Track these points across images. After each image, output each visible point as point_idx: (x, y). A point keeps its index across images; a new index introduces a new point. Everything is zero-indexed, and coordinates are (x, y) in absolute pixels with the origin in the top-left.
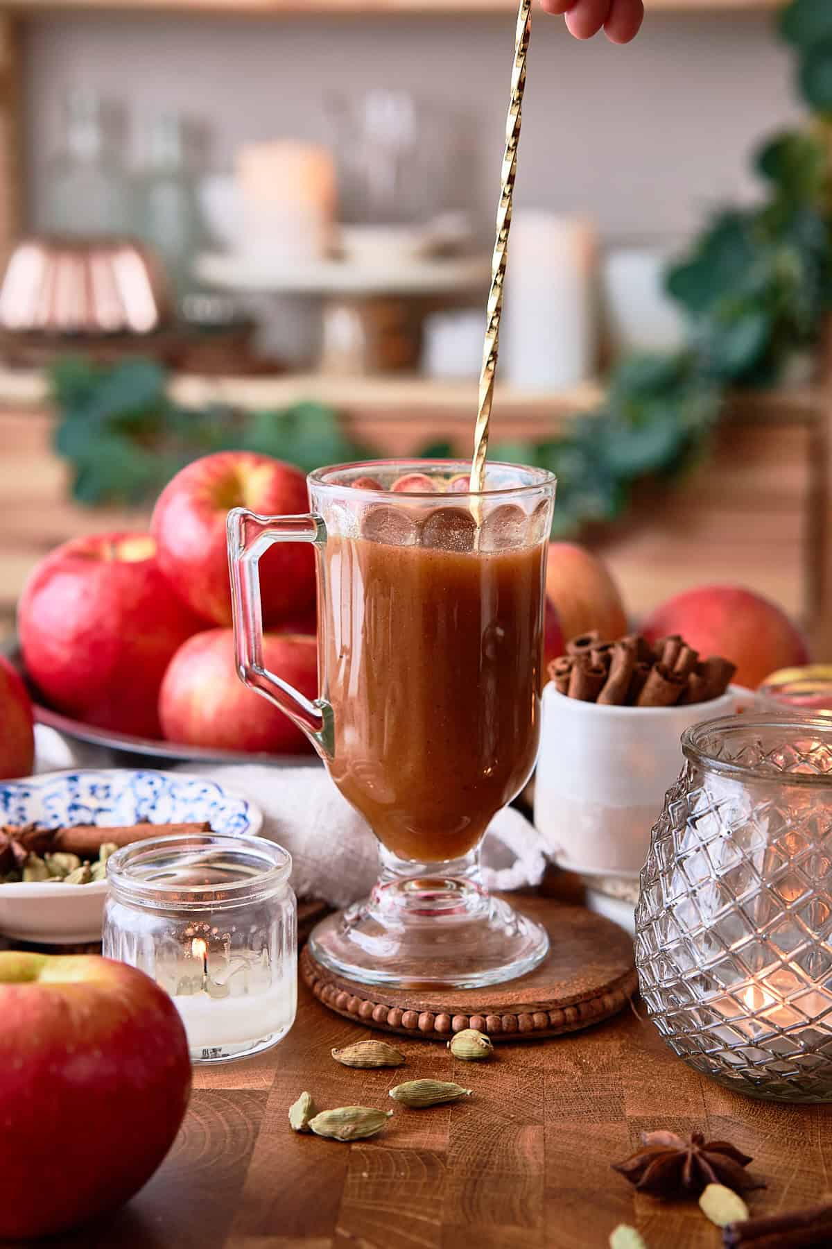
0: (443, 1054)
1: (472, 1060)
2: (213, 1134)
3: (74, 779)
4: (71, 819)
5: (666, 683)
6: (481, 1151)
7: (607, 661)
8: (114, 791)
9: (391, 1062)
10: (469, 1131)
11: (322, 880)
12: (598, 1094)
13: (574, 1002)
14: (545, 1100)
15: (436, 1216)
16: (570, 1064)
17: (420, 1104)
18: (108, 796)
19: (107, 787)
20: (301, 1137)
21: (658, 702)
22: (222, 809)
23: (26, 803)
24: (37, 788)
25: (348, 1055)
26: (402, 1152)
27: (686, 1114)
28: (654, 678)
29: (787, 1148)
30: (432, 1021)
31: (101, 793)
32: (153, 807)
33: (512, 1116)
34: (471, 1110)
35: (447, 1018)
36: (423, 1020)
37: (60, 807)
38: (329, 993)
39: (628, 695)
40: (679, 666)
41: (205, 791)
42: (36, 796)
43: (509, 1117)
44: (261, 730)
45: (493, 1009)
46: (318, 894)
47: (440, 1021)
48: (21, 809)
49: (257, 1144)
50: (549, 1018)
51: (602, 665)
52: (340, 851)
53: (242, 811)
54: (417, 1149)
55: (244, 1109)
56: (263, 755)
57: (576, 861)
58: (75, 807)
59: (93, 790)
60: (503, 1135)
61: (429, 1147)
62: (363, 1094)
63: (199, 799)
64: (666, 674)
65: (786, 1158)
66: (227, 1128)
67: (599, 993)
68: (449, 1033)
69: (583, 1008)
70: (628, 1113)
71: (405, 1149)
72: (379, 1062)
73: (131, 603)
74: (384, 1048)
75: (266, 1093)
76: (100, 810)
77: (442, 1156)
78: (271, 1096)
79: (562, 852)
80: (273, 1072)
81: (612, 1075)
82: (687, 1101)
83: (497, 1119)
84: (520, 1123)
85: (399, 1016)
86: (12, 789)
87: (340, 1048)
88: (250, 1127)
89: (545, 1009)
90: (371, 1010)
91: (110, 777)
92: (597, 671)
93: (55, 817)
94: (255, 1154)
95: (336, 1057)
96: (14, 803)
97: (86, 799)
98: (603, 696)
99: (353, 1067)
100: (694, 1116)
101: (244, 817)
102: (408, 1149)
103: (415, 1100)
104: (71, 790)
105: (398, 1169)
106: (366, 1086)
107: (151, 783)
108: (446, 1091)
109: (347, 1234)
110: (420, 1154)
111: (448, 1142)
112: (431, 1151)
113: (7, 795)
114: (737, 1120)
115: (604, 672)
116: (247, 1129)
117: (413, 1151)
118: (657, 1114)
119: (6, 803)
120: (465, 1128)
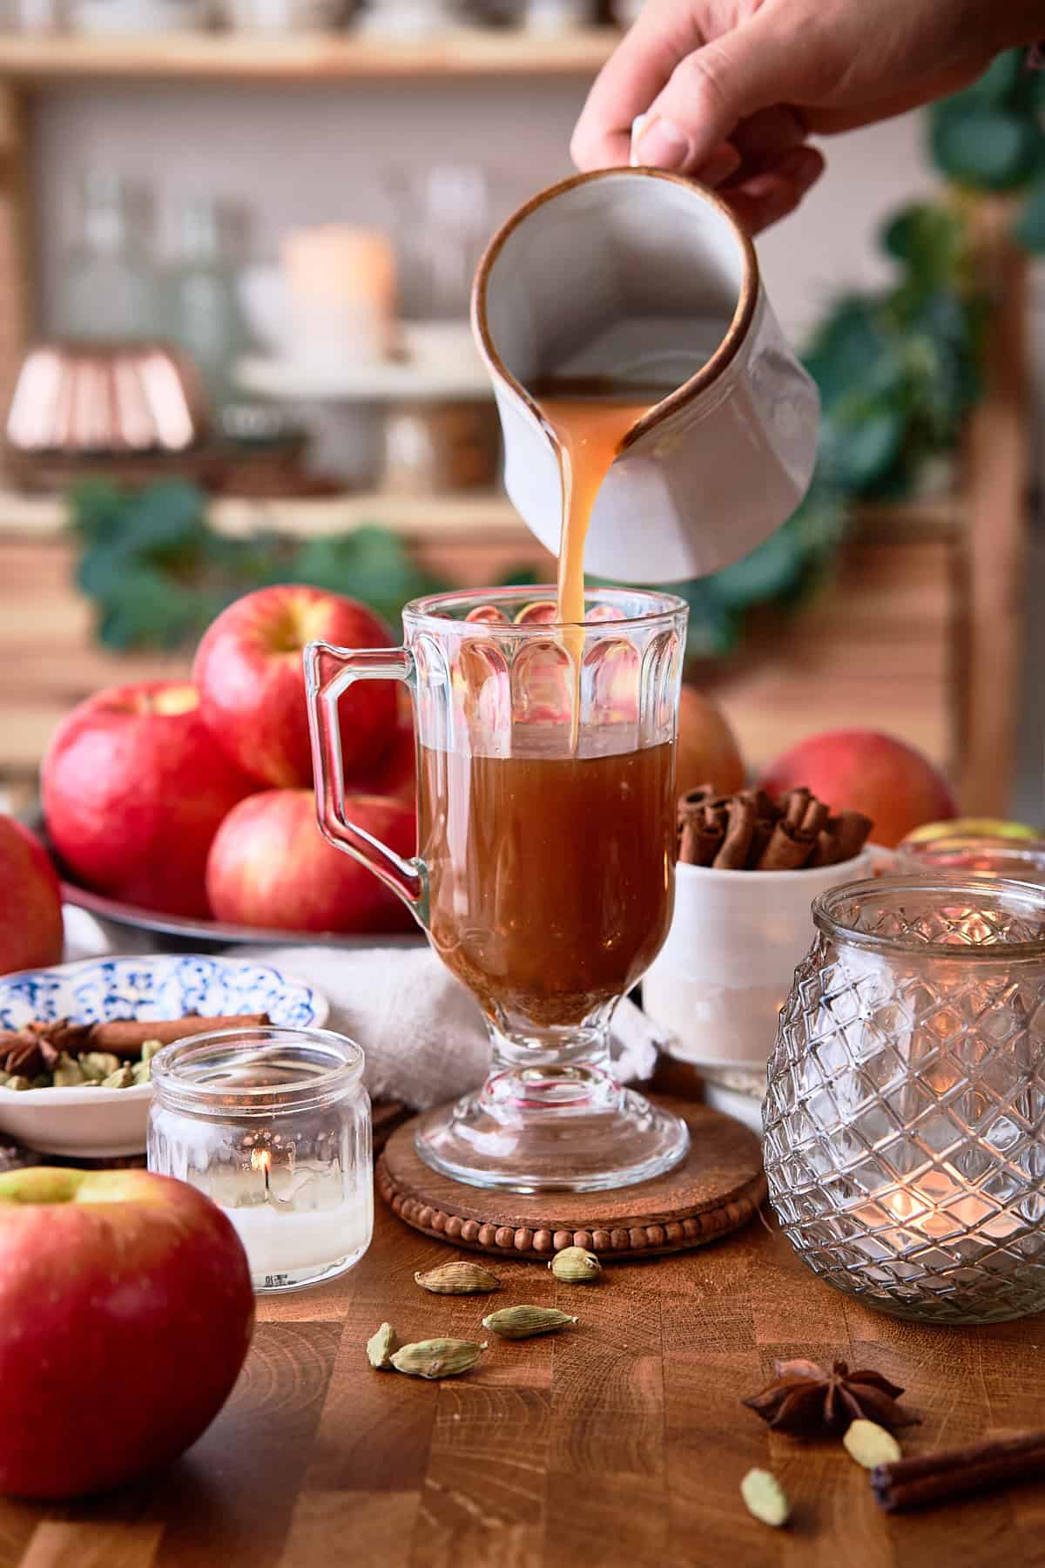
0: (544, 1276)
1: (577, 1282)
2: (280, 1374)
3: (110, 967)
4: (108, 1014)
5: (791, 842)
6: (590, 1387)
7: (724, 818)
8: (157, 980)
9: (484, 1287)
10: (576, 1365)
11: (400, 1078)
12: (724, 1318)
13: (695, 1213)
14: (663, 1327)
15: (540, 1463)
16: (691, 1284)
17: (519, 1334)
18: (149, 985)
19: (149, 976)
20: (382, 1375)
21: (783, 864)
22: (282, 998)
23: (55, 995)
24: (67, 978)
25: (433, 1279)
26: (499, 1390)
27: (825, 1340)
28: (779, 837)
29: (944, 1377)
30: (530, 1238)
31: (141, 983)
32: (202, 998)
33: (625, 1346)
34: (576, 1340)
35: (546, 1234)
36: (520, 1238)
37: (95, 999)
38: (410, 1208)
39: (749, 857)
40: (807, 822)
41: (262, 978)
42: (67, 988)
43: (621, 1347)
44: (324, 905)
45: (600, 1223)
46: (396, 1094)
47: (539, 1238)
48: (50, 1003)
49: (332, 1385)
50: (665, 1233)
51: (718, 824)
52: (420, 1043)
53: (306, 1000)
54: (516, 1386)
55: (315, 1344)
56: (327, 935)
57: (693, 1051)
58: (111, 1000)
59: (132, 979)
60: (615, 1368)
61: (530, 1384)
62: (453, 1323)
63: (255, 987)
64: (792, 832)
65: (943, 1388)
66: (295, 1366)
67: (721, 1203)
68: (550, 1251)
69: (704, 1220)
70: (759, 1341)
71: (502, 1386)
72: (470, 1287)
74: (475, 1271)
75: (341, 1326)
76: (141, 1002)
77: (545, 1393)
78: (347, 1327)
79: (676, 1041)
80: (348, 1300)
81: (740, 1296)
82: (826, 1325)
83: (607, 1350)
84: (634, 1355)
85: (492, 1234)
86: (39, 980)
87: (424, 1271)
88: (323, 1364)
89: (660, 1221)
90: (459, 1227)
91: (151, 964)
92: (711, 830)
93: (89, 1011)
94: (330, 1394)
95: (420, 1282)
96: (41, 996)
97: (124, 991)
98: (719, 860)
99: (439, 1294)
100: (835, 1342)
101: (308, 1007)
102: (506, 1386)
103: (512, 1331)
104: (107, 979)
105: (495, 1410)
106: (455, 1315)
107: (200, 970)
108: (549, 1319)
109: (437, 1486)
110: (519, 1392)
111: (552, 1377)
112: (531, 1388)
113: (34, 987)
114: (884, 1346)
115: (721, 832)
116: (320, 1367)
117: (513, 1389)
118: (792, 1341)
119: (32, 997)
120: (571, 1361)
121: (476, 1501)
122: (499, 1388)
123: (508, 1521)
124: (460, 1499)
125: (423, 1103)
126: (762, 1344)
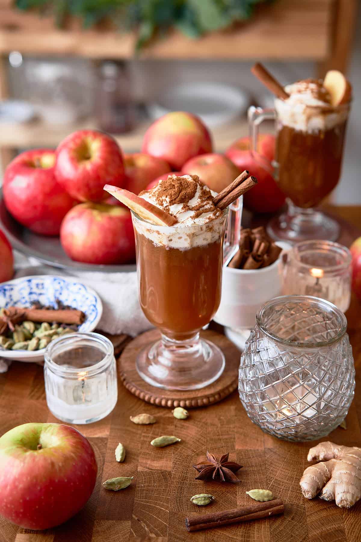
0: (170, 416)
1: (181, 419)
3: (29, 281)
4: (30, 298)
5: (255, 263)
6: (183, 471)
8: (46, 286)
9: (152, 422)
10: (180, 460)
11: (126, 327)
12: (226, 437)
13: (219, 393)
14: (207, 441)
15: (167, 508)
16: (216, 419)
17: (162, 446)
18: (43, 288)
19: (42, 284)
20: (120, 464)
21: (252, 268)
22: (87, 299)
23: (12, 293)
24: (15, 285)
25: (136, 420)
26: (156, 472)
27: (257, 448)
28: (250, 260)
29: (292, 466)
30: (166, 402)
31: (40, 287)
32: (61, 294)
33: (195, 450)
34: (180, 447)
35: (172, 402)
36: (163, 403)
37: (25, 293)
38: (129, 386)
39: (240, 265)
41: (80, 289)
42: (16, 289)
43: (194, 451)
44: (100, 254)
45: (188, 399)
47: (169, 403)
48: (11, 296)
49: (104, 469)
50: (209, 400)
52: (132, 316)
53: (94, 303)
55: (100, 448)
56: (101, 266)
58: (31, 293)
59: (37, 285)
60: (192, 461)
61: (165, 469)
62: (142, 439)
63: (78, 293)
64: (254, 258)
65: (291, 471)
68: (173, 408)
69: (222, 394)
70: (237, 447)
71: (157, 470)
72: (147, 423)
73: (47, 189)
74: (149, 417)
75: (106, 439)
76: (41, 294)
77: (170, 474)
78: (109, 440)
80: (109, 426)
81: (232, 426)
82: (257, 440)
83: (190, 453)
84: (198, 455)
85: (155, 400)
86: (7, 287)
87: (134, 416)
88: (102, 458)
89: (207, 397)
90: (145, 396)
91: (43, 279)
93: (24, 298)
94: (104, 474)
95: (132, 420)
96: (8, 293)
97: (35, 290)
99: (138, 424)
100: (260, 449)
101: (95, 306)
102: (158, 470)
103: (160, 445)
104: (29, 286)
105: (154, 482)
106: (143, 434)
107: (59, 283)
108: (172, 440)
109: (136, 518)
110: (162, 473)
111: (172, 465)
112: (166, 471)
113: (5, 290)
114: (274, 451)
116: (101, 460)
117: (160, 471)
118: (247, 448)
119: (5, 294)
120: (178, 458)
121: (148, 526)
123: (157, 535)
124: (143, 525)
125: (133, 334)
126: (237, 450)
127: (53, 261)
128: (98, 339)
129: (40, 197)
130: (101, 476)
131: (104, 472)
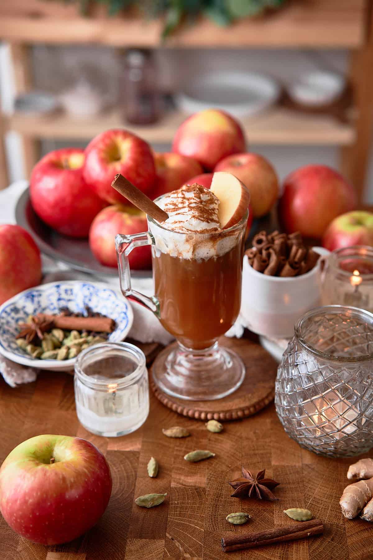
0: (204, 428)
1: (215, 433)
2: (120, 478)
3: (58, 286)
4: (58, 304)
5: (292, 270)
6: (218, 487)
7: (269, 255)
8: (75, 291)
9: (185, 435)
10: (214, 475)
12: (261, 452)
13: (254, 406)
14: (242, 456)
15: (202, 527)
16: (252, 433)
17: (196, 461)
18: (72, 294)
19: (71, 290)
20: (152, 479)
21: (288, 275)
22: (117, 305)
23: (41, 299)
24: (44, 291)
25: (169, 432)
26: (190, 488)
27: (294, 464)
28: (287, 267)
29: (331, 483)
30: (200, 415)
31: (69, 292)
32: (90, 300)
34: (215, 462)
36: (197, 415)
37: (54, 299)
38: (161, 397)
39: (277, 272)
40: (296, 260)
41: (110, 295)
42: (44, 295)
43: (229, 467)
45: (223, 412)
47: (203, 416)
48: (39, 302)
49: (137, 484)
50: (244, 413)
51: (267, 259)
53: (124, 310)
54: (195, 486)
55: (131, 462)
58: (59, 299)
59: (66, 291)
60: (226, 478)
61: (199, 485)
62: (175, 453)
63: (108, 299)
64: (291, 265)
65: (330, 489)
66: (125, 474)
67: (263, 400)
68: (206, 420)
69: (257, 407)
70: (273, 463)
72: (180, 436)
73: (76, 191)
74: (182, 430)
75: (139, 453)
76: (69, 300)
77: (204, 490)
78: (141, 454)
81: (267, 440)
82: (295, 455)
83: (224, 468)
84: (233, 470)
85: (187, 413)
86: (35, 293)
87: (166, 429)
88: (134, 473)
89: (242, 410)
90: (177, 408)
91: (72, 285)
92: (264, 261)
93: (52, 304)
94: (136, 490)
95: (164, 433)
96: (36, 299)
97: (64, 296)
98: (266, 271)
99: (171, 437)
100: (297, 465)
101: (125, 313)
102: (191, 486)
103: (194, 459)
104: (57, 291)
105: (188, 499)
106: (176, 448)
107: (89, 289)
108: (205, 455)
109: (170, 537)
110: (196, 489)
111: (206, 481)
112: (200, 488)
113: (33, 296)
114: (313, 467)
115: (267, 262)
116: (133, 475)
117: (193, 488)
118: (283, 464)
119: (33, 301)
120: (212, 473)
121: (183, 545)
122: (189, 487)
123: (192, 555)
124: (177, 544)
125: (165, 342)
126: (274, 466)
127: (82, 266)
128: (129, 348)
129: (69, 199)
130: (133, 492)
131: (136, 487)
